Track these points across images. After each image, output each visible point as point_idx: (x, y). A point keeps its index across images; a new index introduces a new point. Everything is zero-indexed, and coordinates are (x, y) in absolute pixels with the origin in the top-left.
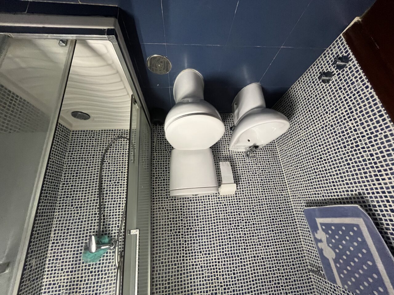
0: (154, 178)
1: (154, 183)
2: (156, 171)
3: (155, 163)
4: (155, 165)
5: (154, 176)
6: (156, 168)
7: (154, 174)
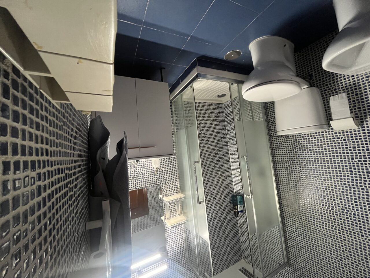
0: (270, 123)
1: (271, 126)
2: (271, 117)
3: (269, 111)
4: (270, 113)
5: (270, 121)
6: (271, 115)
7: (270, 119)
